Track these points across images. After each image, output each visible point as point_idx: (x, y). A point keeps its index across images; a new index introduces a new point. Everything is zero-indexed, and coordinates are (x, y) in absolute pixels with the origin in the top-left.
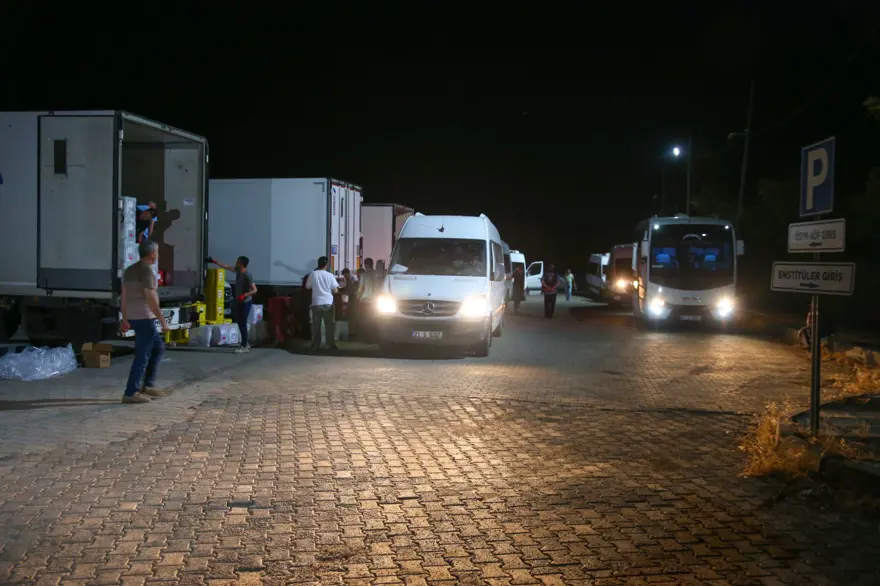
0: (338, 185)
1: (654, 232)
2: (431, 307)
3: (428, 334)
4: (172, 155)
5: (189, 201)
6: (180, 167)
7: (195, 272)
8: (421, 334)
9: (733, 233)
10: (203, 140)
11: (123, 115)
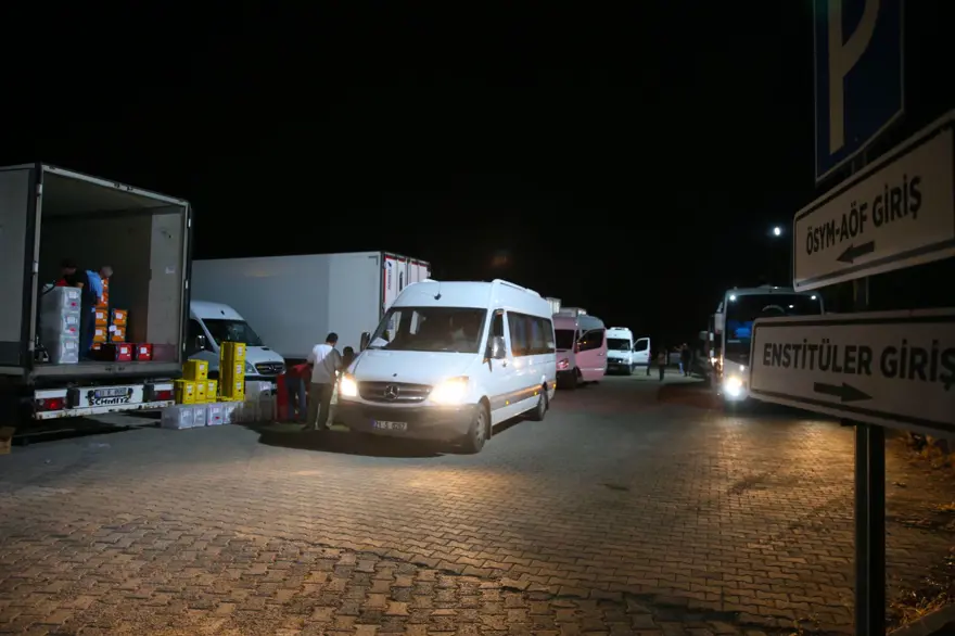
0: (395, 258)
1: (730, 303)
2: (395, 391)
3: (390, 424)
4: (160, 221)
5: (171, 269)
6: (164, 233)
7: (174, 346)
8: (383, 424)
9: (821, 302)
10: (185, 203)
11: (46, 168)
